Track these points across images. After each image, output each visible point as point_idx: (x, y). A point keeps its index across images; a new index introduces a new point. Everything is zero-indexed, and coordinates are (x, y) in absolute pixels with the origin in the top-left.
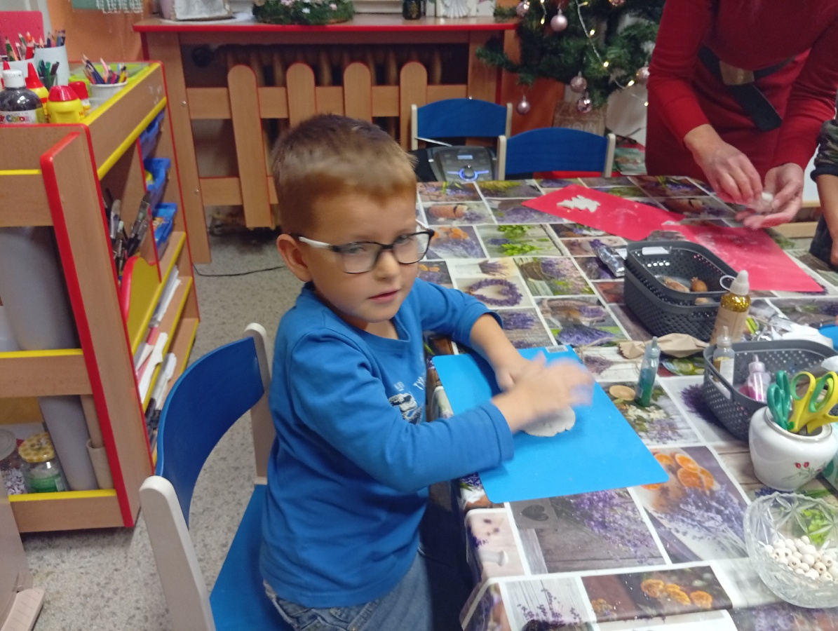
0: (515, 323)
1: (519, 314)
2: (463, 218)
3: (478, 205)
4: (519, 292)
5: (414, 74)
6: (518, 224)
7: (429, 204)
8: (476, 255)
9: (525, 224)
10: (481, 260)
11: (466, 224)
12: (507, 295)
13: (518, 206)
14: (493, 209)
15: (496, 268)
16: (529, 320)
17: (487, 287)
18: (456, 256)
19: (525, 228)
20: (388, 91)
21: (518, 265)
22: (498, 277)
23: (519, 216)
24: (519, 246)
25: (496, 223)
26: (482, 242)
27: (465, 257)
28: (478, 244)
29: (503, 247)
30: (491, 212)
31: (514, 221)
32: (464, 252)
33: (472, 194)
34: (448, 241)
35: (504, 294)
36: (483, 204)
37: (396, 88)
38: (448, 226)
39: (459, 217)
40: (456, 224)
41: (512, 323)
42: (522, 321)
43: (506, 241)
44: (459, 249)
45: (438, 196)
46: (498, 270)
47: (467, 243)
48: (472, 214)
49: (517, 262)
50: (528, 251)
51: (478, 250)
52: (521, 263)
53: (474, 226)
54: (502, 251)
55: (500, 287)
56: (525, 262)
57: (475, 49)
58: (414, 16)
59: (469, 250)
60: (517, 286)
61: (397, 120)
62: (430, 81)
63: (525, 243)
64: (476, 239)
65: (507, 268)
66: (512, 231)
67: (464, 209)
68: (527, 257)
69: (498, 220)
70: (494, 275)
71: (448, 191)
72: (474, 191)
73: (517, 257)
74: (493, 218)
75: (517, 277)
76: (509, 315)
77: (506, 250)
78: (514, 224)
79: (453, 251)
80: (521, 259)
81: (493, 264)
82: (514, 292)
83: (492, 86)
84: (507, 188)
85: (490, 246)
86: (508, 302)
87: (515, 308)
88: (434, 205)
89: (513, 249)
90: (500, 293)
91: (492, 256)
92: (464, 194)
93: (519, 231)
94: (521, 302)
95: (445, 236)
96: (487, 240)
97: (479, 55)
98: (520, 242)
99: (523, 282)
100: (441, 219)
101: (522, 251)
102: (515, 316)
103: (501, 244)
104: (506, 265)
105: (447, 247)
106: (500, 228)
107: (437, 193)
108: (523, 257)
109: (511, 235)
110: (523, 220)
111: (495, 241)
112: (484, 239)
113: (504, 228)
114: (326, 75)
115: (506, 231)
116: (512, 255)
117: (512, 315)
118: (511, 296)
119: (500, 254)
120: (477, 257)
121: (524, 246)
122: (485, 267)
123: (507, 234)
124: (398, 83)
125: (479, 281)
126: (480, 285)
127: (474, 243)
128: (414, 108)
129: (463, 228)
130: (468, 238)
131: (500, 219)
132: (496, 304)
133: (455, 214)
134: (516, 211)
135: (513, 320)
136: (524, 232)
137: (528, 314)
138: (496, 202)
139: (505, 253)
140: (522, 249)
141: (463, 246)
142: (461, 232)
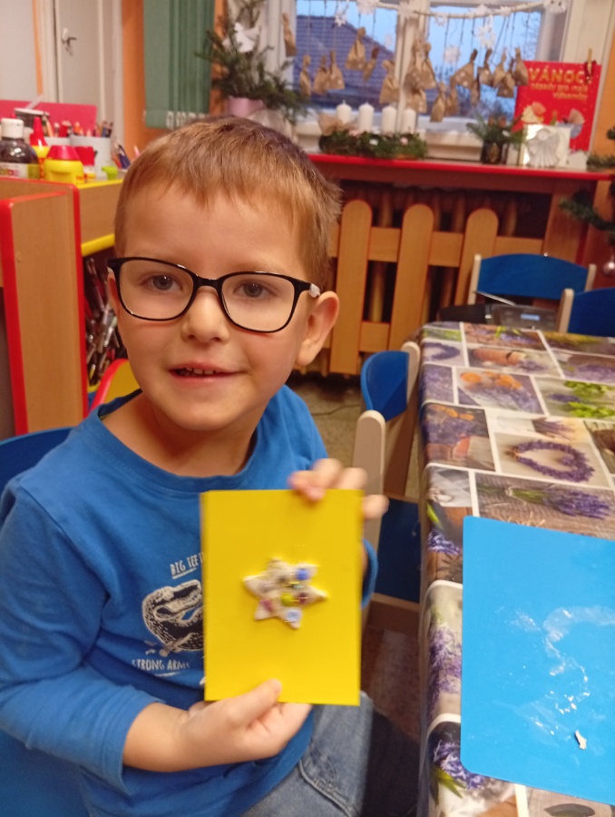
0: (578, 507)
1: (587, 496)
2: (518, 365)
3: (541, 355)
4: (589, 464)
5: (483, 223)
6: (595, 382)
7: (475, 346)
8: (530, 409)
9: (604, 384)
10: (536, 416)
11: (521, 372)
12: (570, 466)
13: (596, 363)
14: (561, 362)
15: (557, 429)
16: (601, 506)
17: (540, 451)
18: (501, 406)
19: (604, 389)
20: (451, 238)
21: (590, 430)
22: (558, 440)
23: (596, 374)
24: (594, 408)
25: (563, 377)
26: (540, 396)
27: (514, 409)
28: (534, 397)
29: (569, 405)
30: (557, 364)
31: (589, 379)
32: (513, 403)
33: (534, 343)
34: (493, 387)
35: (566, 464)
36: (548, 355)
37: (461, 236)
38: (496, 371)
39: (514, 364)
40: (507, 371)
41: (574, 506)
42: (590, 505)
43: (575, 399)
44: (508, 399)
45: (488, 339)
46: (560, 431)
47: (518, 394)
48: (530, 363)
49: (590, 426)
50: (605, 416)
51: (533, 403)
52: (594, 429)
53: (532, 376)
54: (569, 410)
55: (559, 454)
56: (601, 428)
57: (559, 200)
58: (493, 160)
59: (521, 402)
60: (587, 456)
61: (456, 271)
62: (501, 232)
63: (602, 406)
64: (532, 391)
65: (573, 431)
66: (584, 389)
67: (522, 357)
68: (606, 422)
69: (566, 374)
70: (553, 437)
71: (503, 336)
72: (538, 340)
73: (590, 421)
74: (560, 371)
75: (588, 445)
76: (571, 494)
77: (574, 409)
78: (588, 382)
79: (497, 399)
80: (595, 423)
81: (554, 424)
82: (581, 464)
83: (575, 244)
84: (582, 343)
85: (551, 401)
86: (569, 476)
87: (581, 486)
88: (482, 348)
89: (584, 409)
90: (559, 461)
91: (553, 413)
92: (524, 342)
93: (595, 391)
94: (591, 479)
95: (490, 381)
96: (547, 394)
97: (563, 206)
98: (594, 404)
99: (597, 452)
100: (488, 363)
101: (597, 414)
102: (580, 497)
103: (566, 402)
104: (572, 427)
105: (490, 394)
106: (567, 384)
107: (489, 336)
108: (598, 421)
109: (583, 393)
110: (601, 379)
111: (559, 397)
112: (543, 392)
113: (575, 385)
114: (386, 216)
115: (576, 388)
116: (583, 416)
117: (575, 494)
118: (576, 468)
119: (564, 413)
120: (531, 412)
121: (602, 408)
122: (540, 426)
123: (576, 391)
124: (463, 231)
125: (529, 440)
126: (530, 446)
127: (529, 395)
128: (478, 258)
129: (517, 377)
130: (521, 389)
131: (570, 373)
132: (551, 475)
133: (508, 360)
134: (593, 368)
135: (575, 501)
136: (602, 392)
137: (602, 498)
138: (566, 355)
139: (572, 412)
140: (597, 412)
141: (513, 396)
142: (513, 381)
